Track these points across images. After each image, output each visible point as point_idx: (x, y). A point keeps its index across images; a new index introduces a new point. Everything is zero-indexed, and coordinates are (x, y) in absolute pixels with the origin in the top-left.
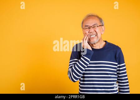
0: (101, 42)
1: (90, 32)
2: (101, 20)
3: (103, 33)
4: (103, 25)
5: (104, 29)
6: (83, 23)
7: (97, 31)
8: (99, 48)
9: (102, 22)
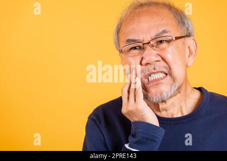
0: (186, 91)
1: (144, 62)
2: (179, 16)
3: (191, 61)
4: (188, 35)
5: (193, 49)
6: (118, 31)
7: (169, 57)
8: (180, 115)
9: (184, 23)
